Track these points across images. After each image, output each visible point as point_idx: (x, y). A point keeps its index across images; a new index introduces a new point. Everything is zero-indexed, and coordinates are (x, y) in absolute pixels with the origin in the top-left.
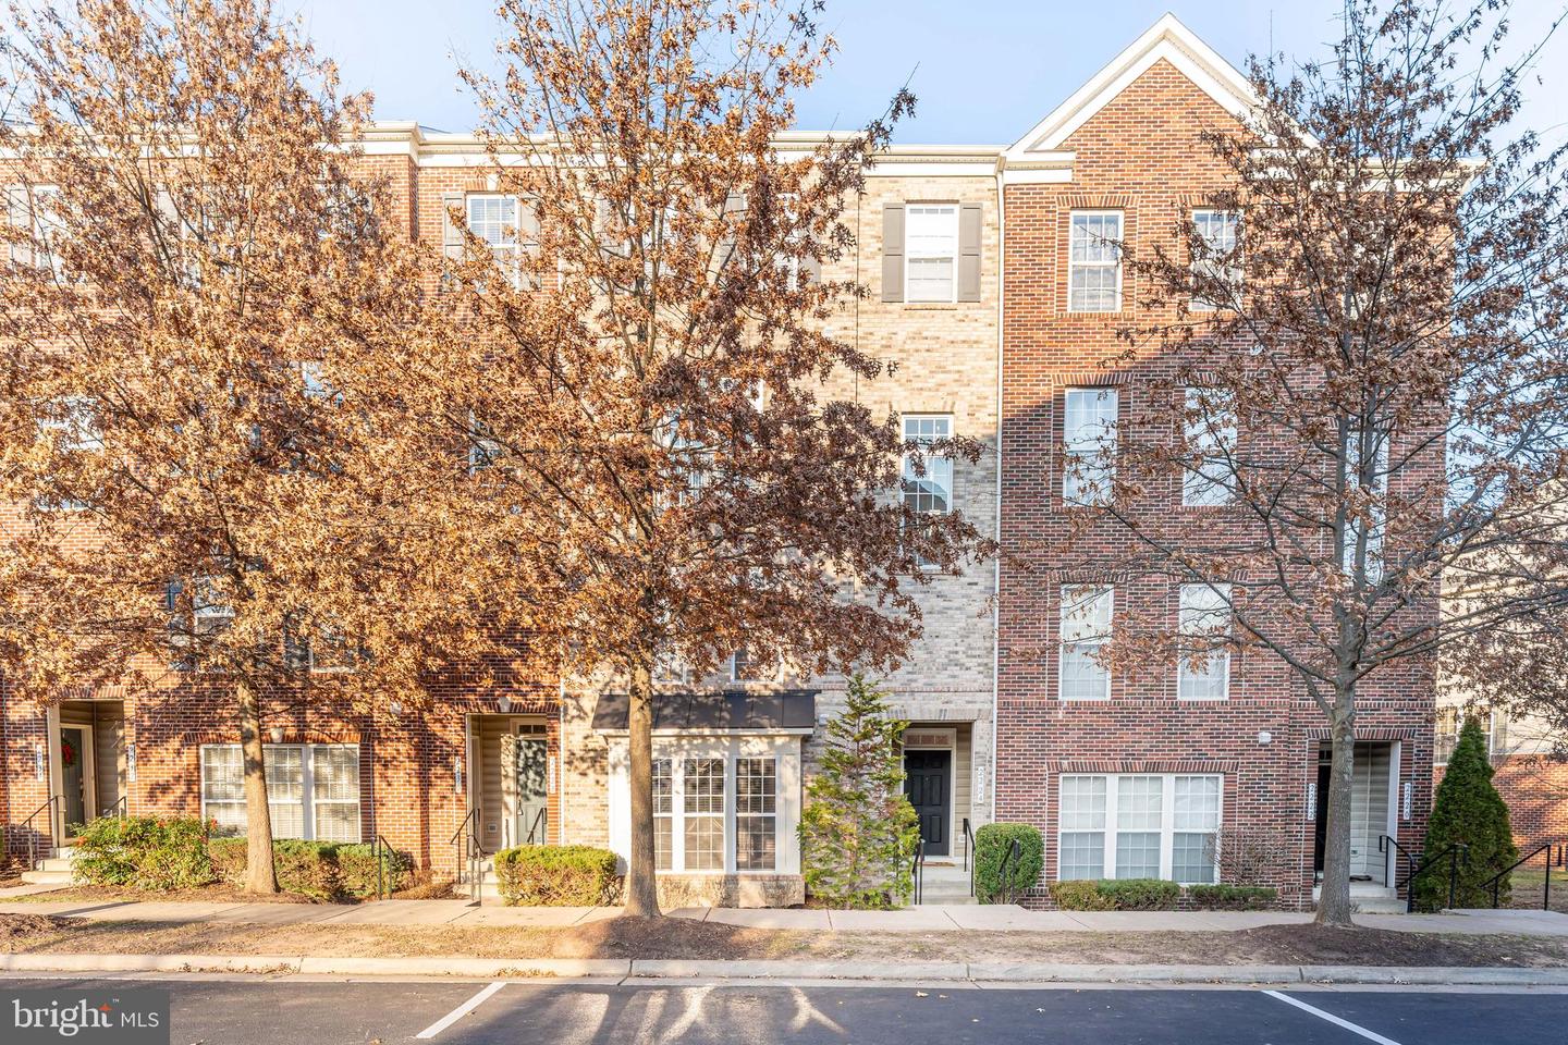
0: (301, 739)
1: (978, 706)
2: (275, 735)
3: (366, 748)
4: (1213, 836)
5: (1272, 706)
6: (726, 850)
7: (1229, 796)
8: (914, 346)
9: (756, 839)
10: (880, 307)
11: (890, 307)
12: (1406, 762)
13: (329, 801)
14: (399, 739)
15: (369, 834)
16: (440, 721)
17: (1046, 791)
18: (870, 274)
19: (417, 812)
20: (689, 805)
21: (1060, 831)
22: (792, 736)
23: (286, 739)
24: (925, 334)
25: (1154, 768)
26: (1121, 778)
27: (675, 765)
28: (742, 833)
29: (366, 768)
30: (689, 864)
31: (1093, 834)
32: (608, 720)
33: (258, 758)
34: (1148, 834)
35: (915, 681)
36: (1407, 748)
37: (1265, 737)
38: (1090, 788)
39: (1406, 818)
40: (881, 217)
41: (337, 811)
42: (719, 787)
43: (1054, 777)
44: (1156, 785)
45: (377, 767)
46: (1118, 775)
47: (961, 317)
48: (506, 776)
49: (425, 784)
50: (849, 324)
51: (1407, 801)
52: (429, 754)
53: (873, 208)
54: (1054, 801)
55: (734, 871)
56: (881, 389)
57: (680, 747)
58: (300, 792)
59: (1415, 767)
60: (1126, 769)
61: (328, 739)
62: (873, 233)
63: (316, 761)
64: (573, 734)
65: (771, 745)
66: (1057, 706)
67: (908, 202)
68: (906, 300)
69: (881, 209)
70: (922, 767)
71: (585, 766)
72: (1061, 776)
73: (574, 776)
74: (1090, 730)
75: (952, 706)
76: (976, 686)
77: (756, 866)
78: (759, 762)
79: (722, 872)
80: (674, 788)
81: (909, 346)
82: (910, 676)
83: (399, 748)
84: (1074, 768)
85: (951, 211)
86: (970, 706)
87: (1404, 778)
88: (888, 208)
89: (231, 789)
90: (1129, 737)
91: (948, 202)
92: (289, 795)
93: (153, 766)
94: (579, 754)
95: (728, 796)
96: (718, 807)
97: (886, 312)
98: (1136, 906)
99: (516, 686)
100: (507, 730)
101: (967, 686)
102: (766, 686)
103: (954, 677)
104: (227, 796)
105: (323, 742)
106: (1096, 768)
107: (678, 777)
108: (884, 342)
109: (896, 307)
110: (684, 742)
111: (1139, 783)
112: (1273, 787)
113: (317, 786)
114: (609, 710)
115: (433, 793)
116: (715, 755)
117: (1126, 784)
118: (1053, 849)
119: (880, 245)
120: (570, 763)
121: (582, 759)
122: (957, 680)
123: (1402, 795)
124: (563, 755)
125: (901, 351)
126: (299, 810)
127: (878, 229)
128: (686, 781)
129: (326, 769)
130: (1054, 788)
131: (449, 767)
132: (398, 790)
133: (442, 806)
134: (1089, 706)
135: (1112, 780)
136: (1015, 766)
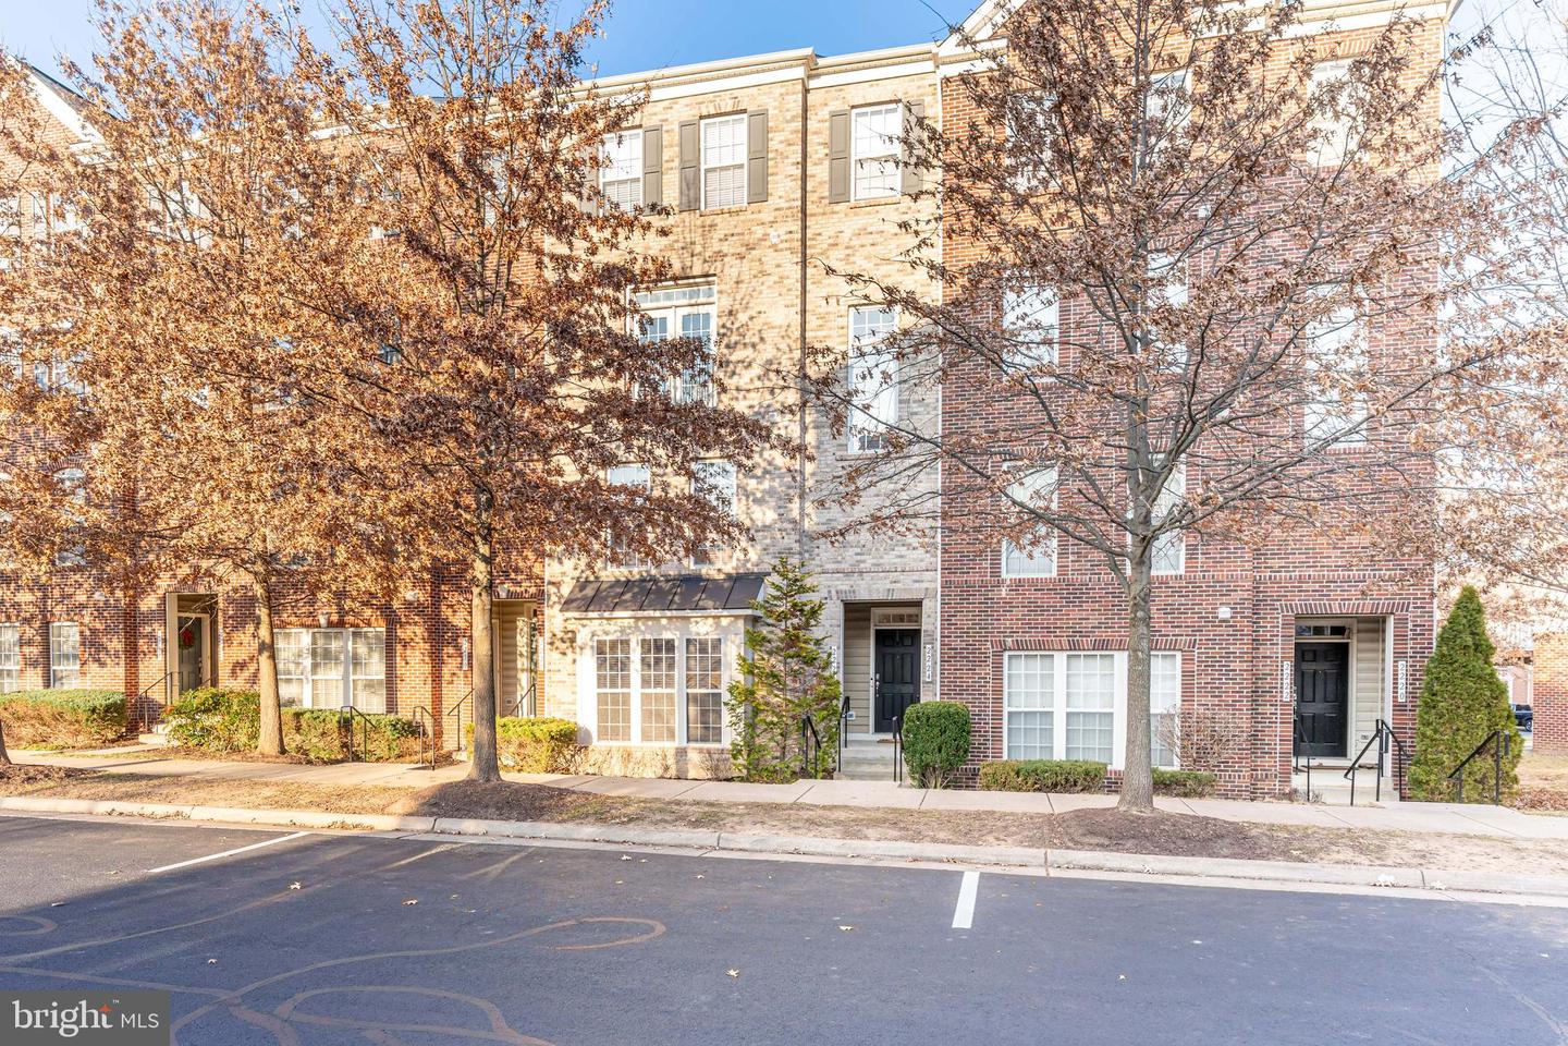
0: (341, 624)
1: (925, 585)
2: (323, 621)
3: (390, 631)
4: (1171, 717)
5: (1232, 579)
6: (679, 724)
7: (1187, 674)
8: (860, 242)
9: (704, 713)
10: (828, 209)
11: (836, 208)
12: (1400, 638)
13: (363, 677)
14: (415, 623)
15: (392, 706)
16: (452, 606)
17: (989, 669)
18: (818, 179)
19: (429, 687)
20: (645, 682)
21: (1006, 710)
22: (737, 617)
23: (330, 624)
24: (869, 230)
25: (1102, 645)
26: (1069, 656)
27: (633, 644)
28: (692, 708)
29: (390, 646)
30: (646, 736)
31: (1041, 713)
32: (575, 604)
33: (268, 640)
34: (1100, 714)
35: (864, 562)
36: (1402, 622)
37: (1224, 612)
38: (1037, 666)
39: (1401, 700)
40: (827, 124)
41: (369, 685)
42: (671, 666)
43: (998, 655)
44: (1107, 662)
45: (399, 647)
46: (1065, 654)
47: (904, 210)
48: (521, 655)
49: (437, 660)
50: (794, 228)
51: (1402, 681)
52: (441, 637)
53: (819, 117)
54: (998, 678)
55: (684, 744)
56: (829, 285)
57: (637, 628)
58: (341, 669)
59: (1410, 644)
60: (1073, 646)
61: (361, 624)
62: (821, 140)
63: (354, 642)
64: (555, 619)
65: (718, 625)
66: (999, 584)
67: (853, 107)
68: (852, 199)
69: (827, 117)
70: (893, 646)
71: (564, 646)
72: (1006, 654)
73: (556, 655)
74: (1034, 607)
75: (899, 585)
76: (923, 565)
77: (704, 739)
78: (707, 640)
79: (676, 744)
80: (632, 667)
81: (855, 242)
82: (859, 557)
83: (415, 631)
84: (1019, 646)
85: (895, 110)
86: (917, 585)
87: (1399, 655)
88: (834, 115)
89: (292, 667)
90: (1076, 614)
91: (891, 102)
92: (334, 672)
93: (235, 647)
94: (560, 635)
95: (679, 673)
96: (670, 684)
97: (833, 213)
98: (1054, 787)
99: (513, 576)
100: (522, 614)
101: (915, 565)
102: (719, 570)
103: (901, 557)
104: (289, 673)
105: (357, 626)
106: (1040, 646)
107: (636, 655)
108: (831, 241)
109: (842, 206)
110: (640, 624)
111: (1091, 661)
112: (1236, 665)
113: (355, 664)
114: (579, 595)
115: (446, 671)
116: (667, 635)
117: (1074, 662)
118: (997, 729)
119: (827, 151)
120: (552, 644)
121: (563, 641)
122: (904, 560)
123: (1395, 675)
124: (548, 635)
125: (847, 248)
126: (341, 684)
127: (824, 137)
128: (643, 659)
129: (362, 650)
130: (998, 666)
131: (458, 647)
132: (415, 666)
133: (452, 682)
134: (1033, 582)
135: (1060, 658)
136: (958, 643)
